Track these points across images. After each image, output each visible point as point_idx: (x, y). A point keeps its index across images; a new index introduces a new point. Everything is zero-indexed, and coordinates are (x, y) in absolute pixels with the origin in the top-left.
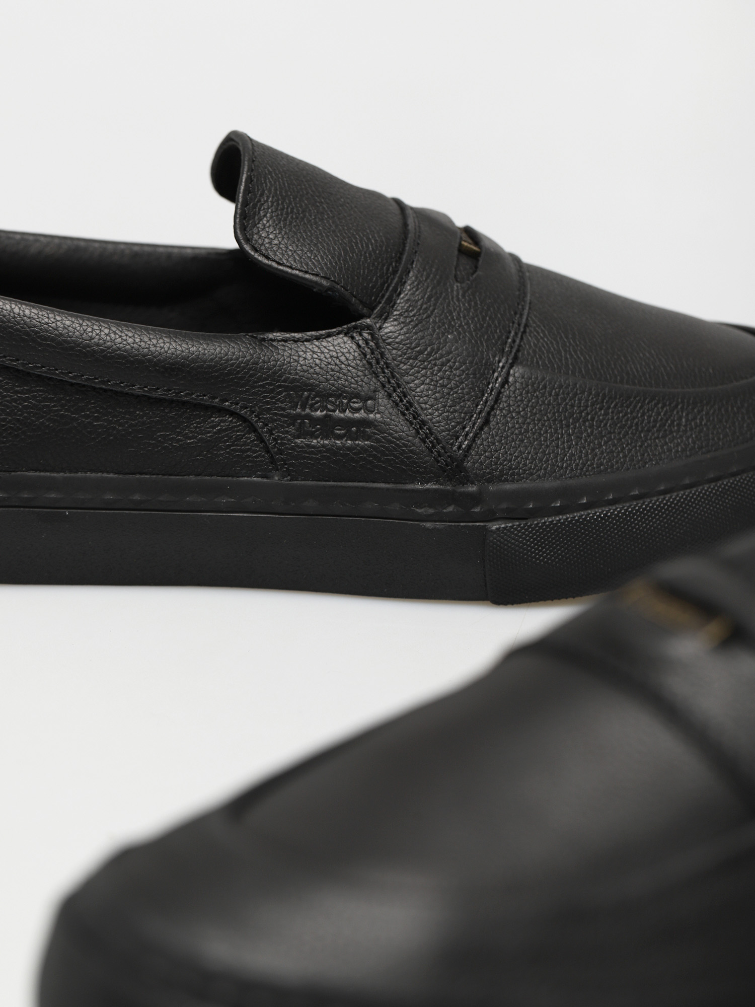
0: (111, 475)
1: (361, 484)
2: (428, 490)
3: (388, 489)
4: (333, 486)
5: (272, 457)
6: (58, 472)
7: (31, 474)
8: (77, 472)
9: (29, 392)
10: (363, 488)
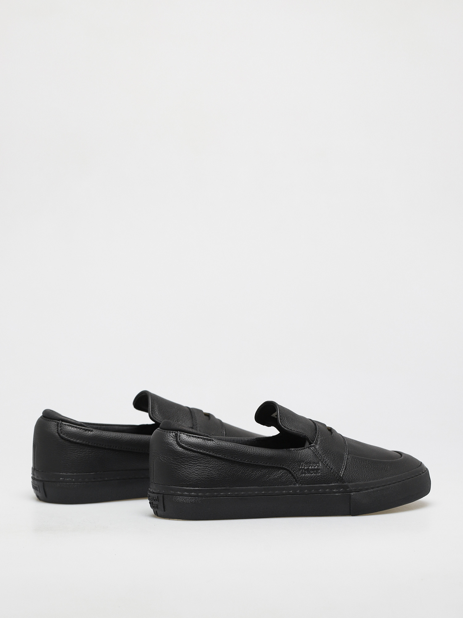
0: (257, 487)
1: (319, 485)
2: (336, 485)
3: (326, 486)
4: (312, 486)
5: (296, 480)
6: (244, 487)
7: (237, 488)
8: (248, 486)
9: (235, 466)
10: (319, 486)
